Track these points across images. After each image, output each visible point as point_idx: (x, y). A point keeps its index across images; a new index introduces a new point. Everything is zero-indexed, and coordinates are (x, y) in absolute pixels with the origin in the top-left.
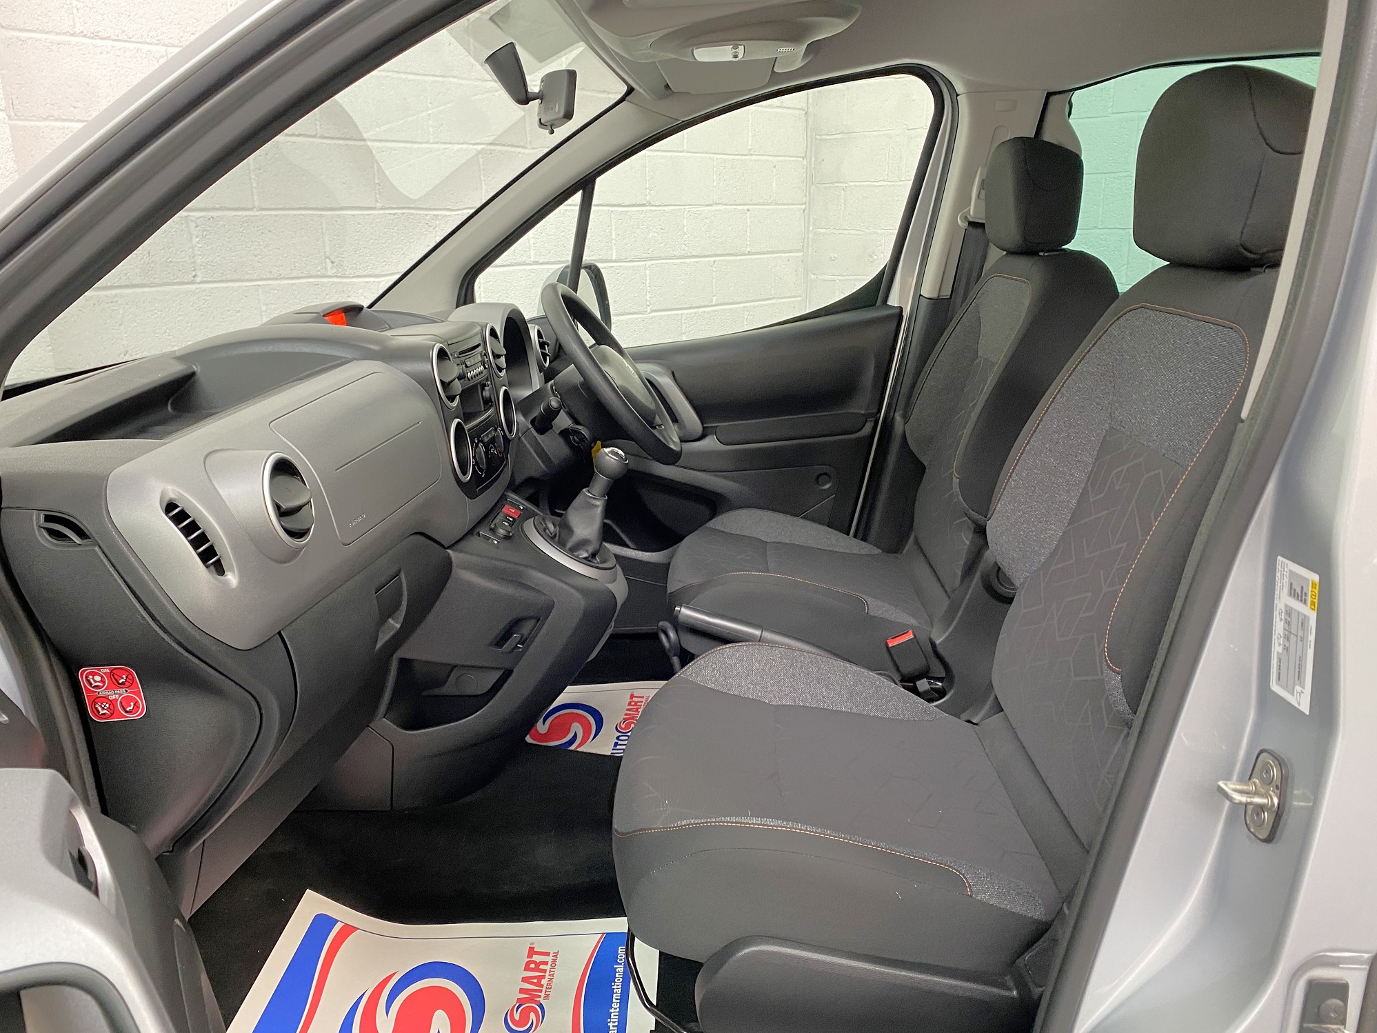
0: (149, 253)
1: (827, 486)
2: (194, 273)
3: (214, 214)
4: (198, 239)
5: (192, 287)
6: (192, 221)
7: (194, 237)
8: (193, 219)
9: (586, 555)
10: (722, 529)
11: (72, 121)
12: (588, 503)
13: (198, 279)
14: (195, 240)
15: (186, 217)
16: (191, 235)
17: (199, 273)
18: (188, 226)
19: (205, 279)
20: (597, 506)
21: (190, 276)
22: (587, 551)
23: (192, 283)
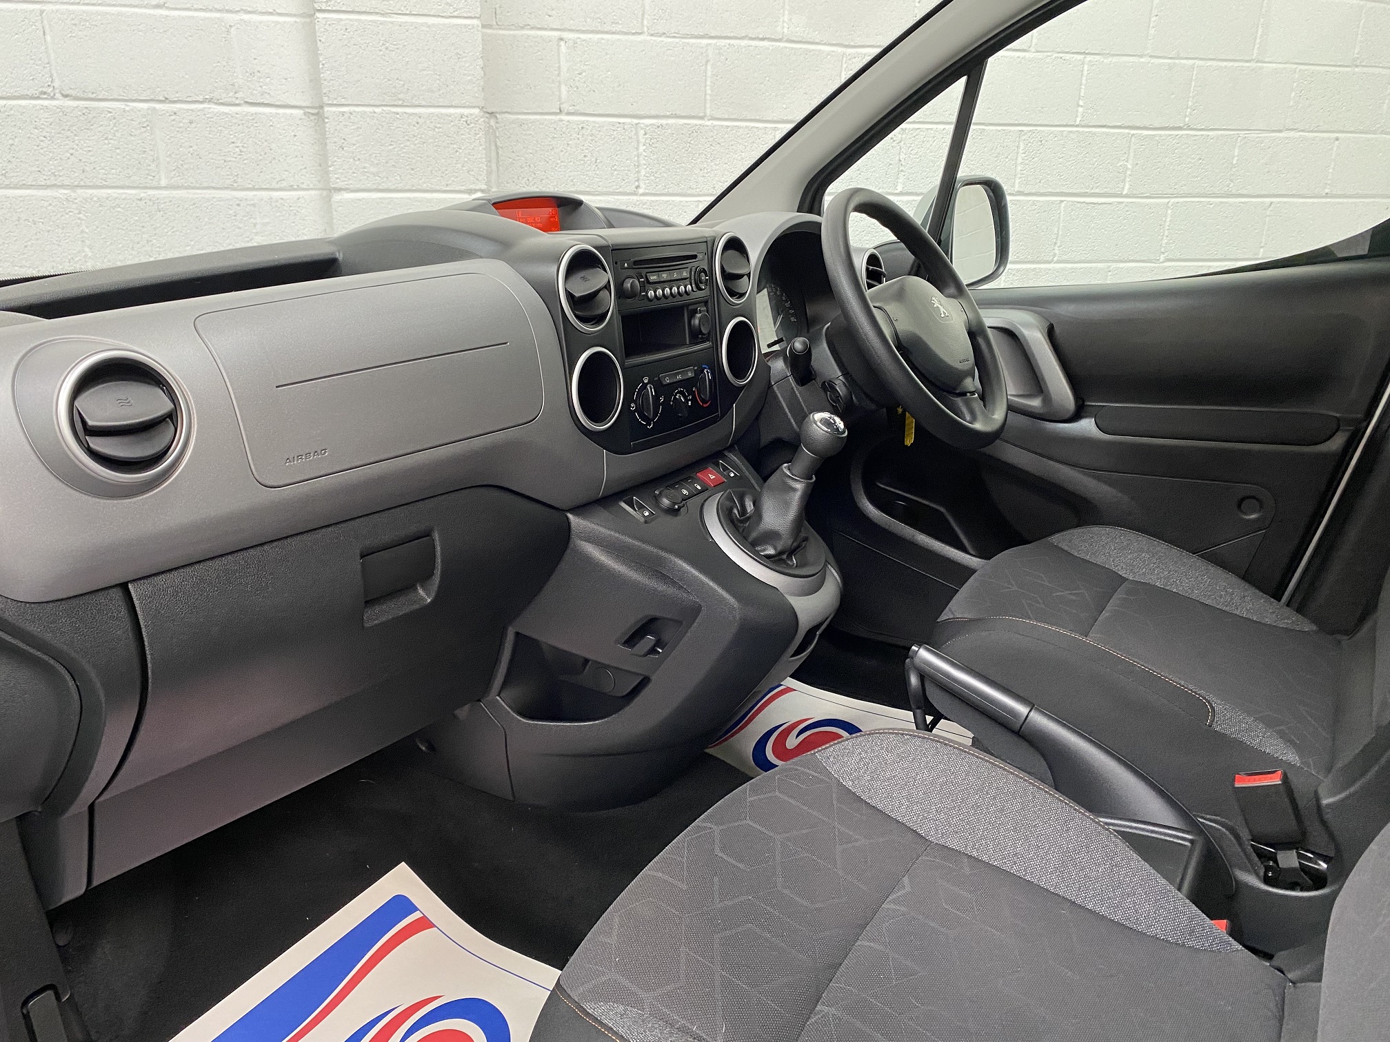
0: (596, 160)
1: (1253, 516)
2: (637, 183)
3: (663, 122)
4: (645, 147)
5: (635, 198)
6: (642, 129)
7: (641, 145)
8: (642, 126)
9: (771, 551)
10: (1066, 548)
11: (546, 29)
12: (785, 483)
13: (641, 191)
14: (642, 148)
15: (637, 124)
16: (638, 142)
17: (642, 185)
18: (636, 133)
19: (647, 191)
20: (794, 490)
21: (634, 186)
22: (775, 549)
23: (635, 194)
